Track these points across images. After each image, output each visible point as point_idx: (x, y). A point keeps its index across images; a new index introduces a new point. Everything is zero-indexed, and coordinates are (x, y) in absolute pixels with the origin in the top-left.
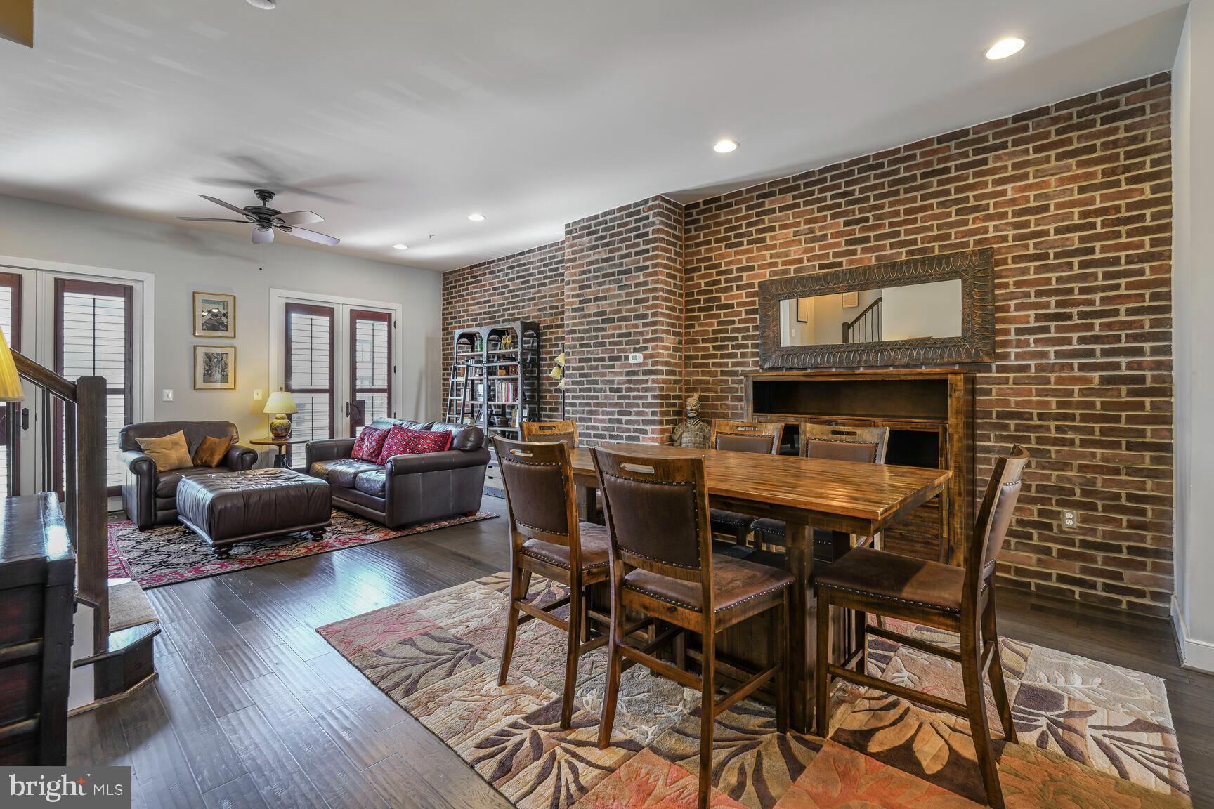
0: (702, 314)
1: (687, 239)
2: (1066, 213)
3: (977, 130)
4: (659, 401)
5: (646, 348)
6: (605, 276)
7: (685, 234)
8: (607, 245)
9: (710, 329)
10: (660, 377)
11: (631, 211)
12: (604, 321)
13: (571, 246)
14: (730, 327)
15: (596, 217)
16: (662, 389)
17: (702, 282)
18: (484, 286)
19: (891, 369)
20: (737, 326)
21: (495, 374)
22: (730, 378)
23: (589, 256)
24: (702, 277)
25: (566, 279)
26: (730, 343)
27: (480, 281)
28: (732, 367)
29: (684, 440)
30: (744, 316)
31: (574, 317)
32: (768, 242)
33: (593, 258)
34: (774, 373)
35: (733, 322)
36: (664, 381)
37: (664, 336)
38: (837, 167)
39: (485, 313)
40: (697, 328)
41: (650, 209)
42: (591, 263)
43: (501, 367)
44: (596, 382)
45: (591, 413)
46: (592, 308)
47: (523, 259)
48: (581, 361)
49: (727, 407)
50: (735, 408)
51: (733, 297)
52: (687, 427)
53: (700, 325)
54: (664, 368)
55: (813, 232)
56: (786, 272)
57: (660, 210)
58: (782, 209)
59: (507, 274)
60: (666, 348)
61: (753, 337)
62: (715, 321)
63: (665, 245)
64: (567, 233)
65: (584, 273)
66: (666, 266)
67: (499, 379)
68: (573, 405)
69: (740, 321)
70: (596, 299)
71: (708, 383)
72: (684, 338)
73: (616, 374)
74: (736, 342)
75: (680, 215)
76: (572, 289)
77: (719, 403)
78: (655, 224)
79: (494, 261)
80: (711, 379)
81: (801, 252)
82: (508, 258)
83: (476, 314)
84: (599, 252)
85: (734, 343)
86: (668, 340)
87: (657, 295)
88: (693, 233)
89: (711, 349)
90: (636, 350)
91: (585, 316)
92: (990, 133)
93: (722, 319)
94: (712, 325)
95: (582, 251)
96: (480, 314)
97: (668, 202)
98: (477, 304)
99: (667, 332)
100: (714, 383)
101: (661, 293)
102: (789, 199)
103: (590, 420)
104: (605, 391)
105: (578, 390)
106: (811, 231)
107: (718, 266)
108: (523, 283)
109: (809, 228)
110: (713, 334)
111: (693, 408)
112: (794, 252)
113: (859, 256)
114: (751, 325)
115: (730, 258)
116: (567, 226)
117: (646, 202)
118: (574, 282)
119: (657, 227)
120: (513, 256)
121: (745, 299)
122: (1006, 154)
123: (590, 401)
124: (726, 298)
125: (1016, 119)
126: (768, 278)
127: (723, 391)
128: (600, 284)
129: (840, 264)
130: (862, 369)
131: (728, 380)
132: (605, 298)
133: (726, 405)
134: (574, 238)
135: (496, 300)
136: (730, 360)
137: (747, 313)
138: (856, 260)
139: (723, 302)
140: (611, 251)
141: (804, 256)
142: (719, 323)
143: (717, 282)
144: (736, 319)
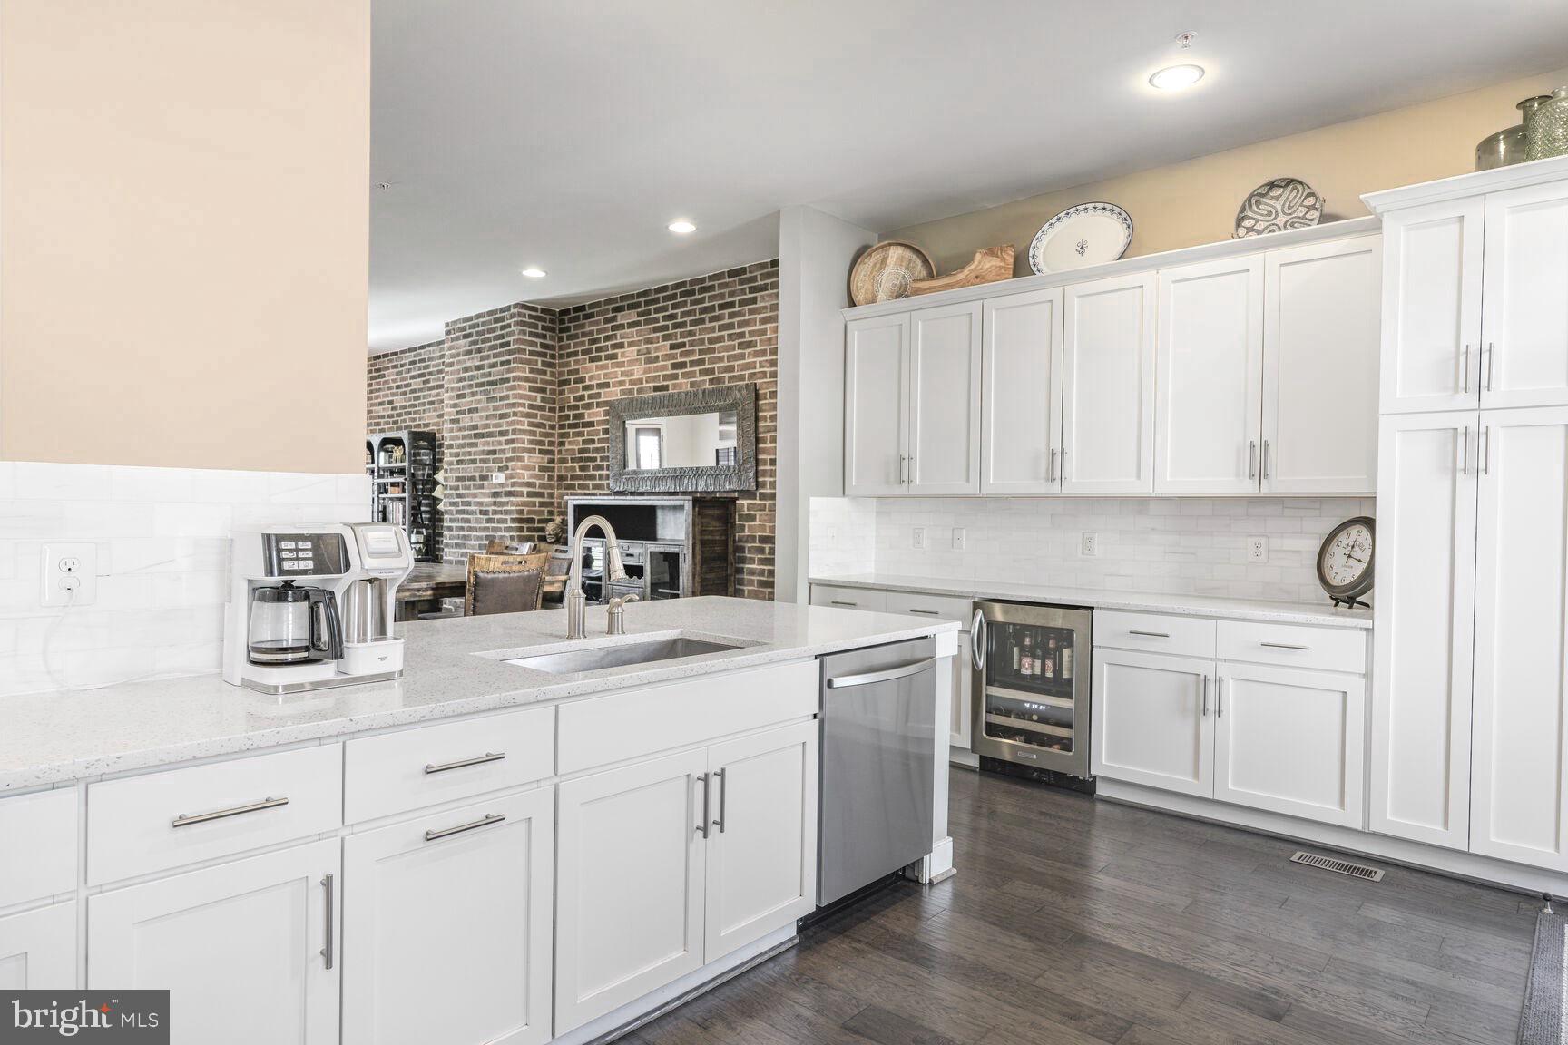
0: (571, 431)
1: (561, 348)
3: (751, 269)
4: (517, 525)
5: (507, 468)
6: (478, 385)
7: (559, 341)
8: (479, 351)
9: (577, 448)
10: (519, 499)
11: (497, 316)
12: (476, 436)
13: (450, 348)
14: (591, 447)
15: (470, 319)
16: (521, 512)
17: (572, 396)
18: (387, 382)
20: (596, 445)
21: (386, 491)
23: (465, 361)
24: (571, 391)
25: (446, 386)
26: (591, 464)
27: (384, 376)
30: (601, 436)
31: (451, 430)
32: (620, 359)
33: (468, 364)
35: (593, 441)
36: (524, 504)
37: (526, 455)
39: (388, 416)
40: (567, 447)
41: (512, 316)
42: (466, 370)
43: (393, 485)
44: (469, 504)
45: (465, 538)
46: (466, 421)
47: (425, 354)
48: (458, 479)
51: (594, 414)
53: (570, 443)
54: (525, 490)
55: (649, 353)
56: (631, 391)
57: (520, 319)
58: (630, 326)
59: (409, 371)
60: (527, 468)
61: (607, 458)
62: (581, 439)
63: (528, 357)
64: (448, 333)
65: (460, 380)
66: (527, 379)
67: (391, 499)
68: (450, 529)
69: (599, 441)
70: (470, 411)
72: (557, 457)
73: (484, 495)
74: (596, 463)
75: (552, 321)
76: (451, 398)
78: (516, 335)
79: (396, 353)
81: (641, 372)
82: (410, 350)
83: (380, 417)
84: (473, 358)
85: (594, 464)
86: (534, 460)
87: (516, 410)
88: (565, 342)
90: (500, 469)
91: (460, 429)
92: (758, 273)
93: (586, 437)
94: (578, 443)
95: (458, 355)
96: (383, 417)
97: (534, 309)
98: (381, 404)
99: (530, 451)
101: (521, 409)
103: (463, 546)
104: (476, 514)
105: (454, 513)
106: (648, 351)
107: (582, 380)
108: (424, 382)
109: (647, 348)
110: (579, 453)
111: (552, 533)
112: (638, 372)
113: (679, 381)
114: (606, 445)
115: (594, 372)
116: (447, 325)
117: (508, 308)
118: (452, 389)
119: (516, 337)
120: (415, 349)
121: (602, 418)
122: (767, 295)
123: (463, 525)
124: (589, 415)
126: (619, 397)
128: (473, 394)
129: (668, 387)
132: (476, 410)
134: (453, 340)
135: (399, 401)
137: (604, 432)
139: (587, 419)
140: (482, 359)
141: (644, 376)
142: (584, 442)
143: (581, 398)
144: (596, 438)
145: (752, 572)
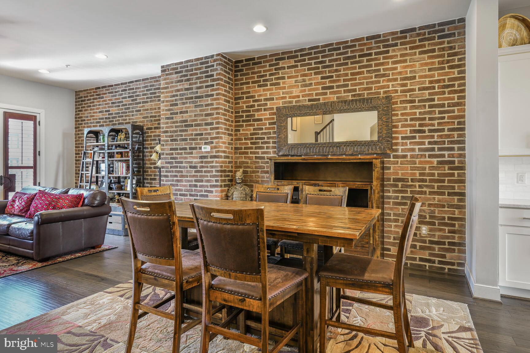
0: (244, 124)
1: (236, 80)
2: (423, 81)
3: (385, 35)
4: (220, 174)
5: (212, 143)
6: (186, 99)
7: (235, 77)
8: (188, 80)
9: (249, 133)
10: (220, 160)
11: (204, 61)
12: (186, 126)
13: (165, 79)
14: (260, 132)
15: (181, 63)
16: (221, 167)
17: (245, 105)
18: (105, 101)
19: (344, 156)
20: (264, 131)
21: (113, 157)
22: (260, 161)
23: (177, 86)
24: (244, 103)
25: (162, 100)
26: (260, 141)
27: (103, 98)
28: (261, 154)
29: (234, 196)
30: (268, 126)
31: (167, 123)
32: (281, 85)
33: (179, 88)
34: (286, 158)
35: (262, 129)
36: (223, 162)
37: (223, 136)
38: (317, 47)
39: (106, 118)
40: (241, 132)
41: (215, 61)
42: (178, 90)
43: (117, 153)
44: (182, 162)
45: (178, 181)
46: (178, 118)
47: (132, 86)
48: (171, 149)
49: (259, 177)
50: (263, 177)
51: (262, 115)
52: (236, 188)
53: (243, 130)
54: (223, 154)
55: (305, 81)
56: (290, 102)
57: (221, 62)
58: (289, 67)
59: (121, 95)
60: (224, 143)
61: (273, 138)
62: (252, 128)
63: (223, 83)
64: (162, 71)
65: (174, 96)
66: (224, 95)
67: (116, 160)
68: (166, 176)
69: (266, 129)
70: (181, 113)
71: (247, 163)
72: (234, 137)
73: (194, 158)
74: (264, 140)
75: (232, 66)
76: (166, 106)
77: (254, 175)
78: (218, 70)
79: (112, 86)
80: (249, 161)
81: (299, 92)
82: (122, 84)
83: (100, 119)
84: (183, 84)
85: (262, 141)
86: (225, 138)
87: (219, 111)
88: (239, 77)
89: (249, 144)
90: (206, 144)
91: (174, 123)
92: (390, 37)
93: (256, 127)
94: (250, 130)
95: (172, 83)
96: (103, 119)
97: (225, 58)
98: (100, 112)
99: (225, 134)
100: (251, 163)
101: (221, 111)
102: (292, 62)
103: (177, 185)
104: (187, 168)
105: (169, 167)
106: (304, 81)
107: (253, 97)
108: (132, 100)
109: (303, 79)
110: (250, 135)
111: (240, 177)
112: (296, 92)
113: (328, 96)
114: (272, 131)
115: (260, 93)
116: (162, 67)
117: (212, 56)
118: (167, 101)
119: (219, 72)
120: (126, 83)
121: (268, 116)
122: (397, 49)
123: (177, 174)
124: (258, 115)
125: (402, 32)
126: (281, 105)
127: (256, 168)
128: (184, 104)
129: (319, 99)
130: (330, 156)
131: (259, 162)
132: (187, 112)
133: (258, 176)
134: (167, 75)
135: (114, 110)
136: (260, 151)
137: (270, 124)
138: (327, 98)
139: (256, 117)
140: (190, 84)
141: (301, 94)
142: (254, 129)
143: (253, 106)
144: (264, 127)
145: (389, 198)
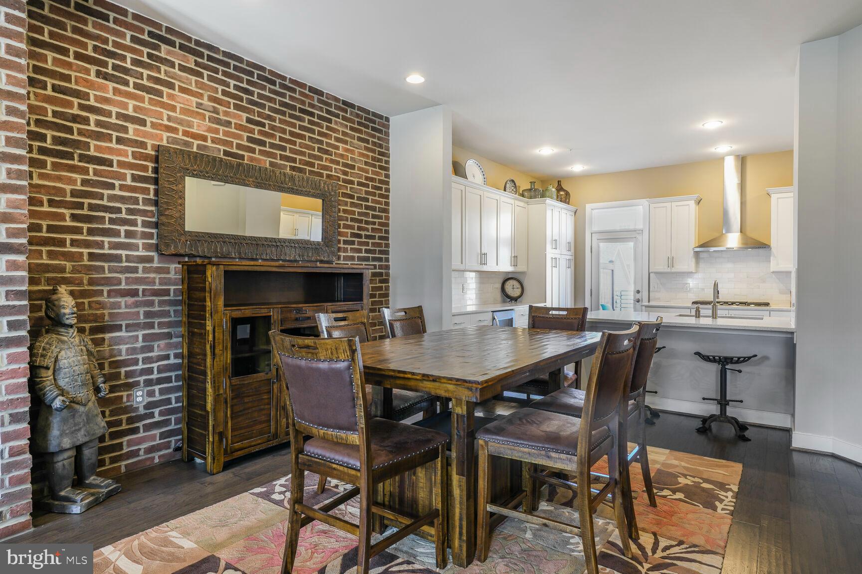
9: (68, 188)
14: (106, 192)
20: (117, 192)
22: (106, 265)
26: (107, 215)
28: (110, 248)
30: (129, 182)
32: (165, 99)
35: (112, 186)
49: (102, 305)
50: (117, 305)
51: (111, 150)
55: (217, 113)
56: (187, 144)
58: (182, 68)
61: (144, 213)
62: (78, 177)
69: (122, 187)
71: (62, 270)
74: (118, 216)
77: (86, 301)
80: (69, 265)
81: (205, 128)
85: (114, 216)
89: (68, 218)
92: (333, 102)
93: (91, 176)
94: (72, 181)
100: (74, 270)
102: (190, 62)
106: (215, 111)
109: (212, 106)
110: (74, 196)
114: (141, 197)
121: (130, 159)
122: (339, 122)
124: (98, 148)
126: (165, 143)
127: (91, 282)
131: (103, 267)
133: (98, 303)
136: (106, 240)
137: (135, 178)
139: (92, 152)
141: (209, 135)
142: (85, 182)
143: (82, 119)
144: (117, 183)
